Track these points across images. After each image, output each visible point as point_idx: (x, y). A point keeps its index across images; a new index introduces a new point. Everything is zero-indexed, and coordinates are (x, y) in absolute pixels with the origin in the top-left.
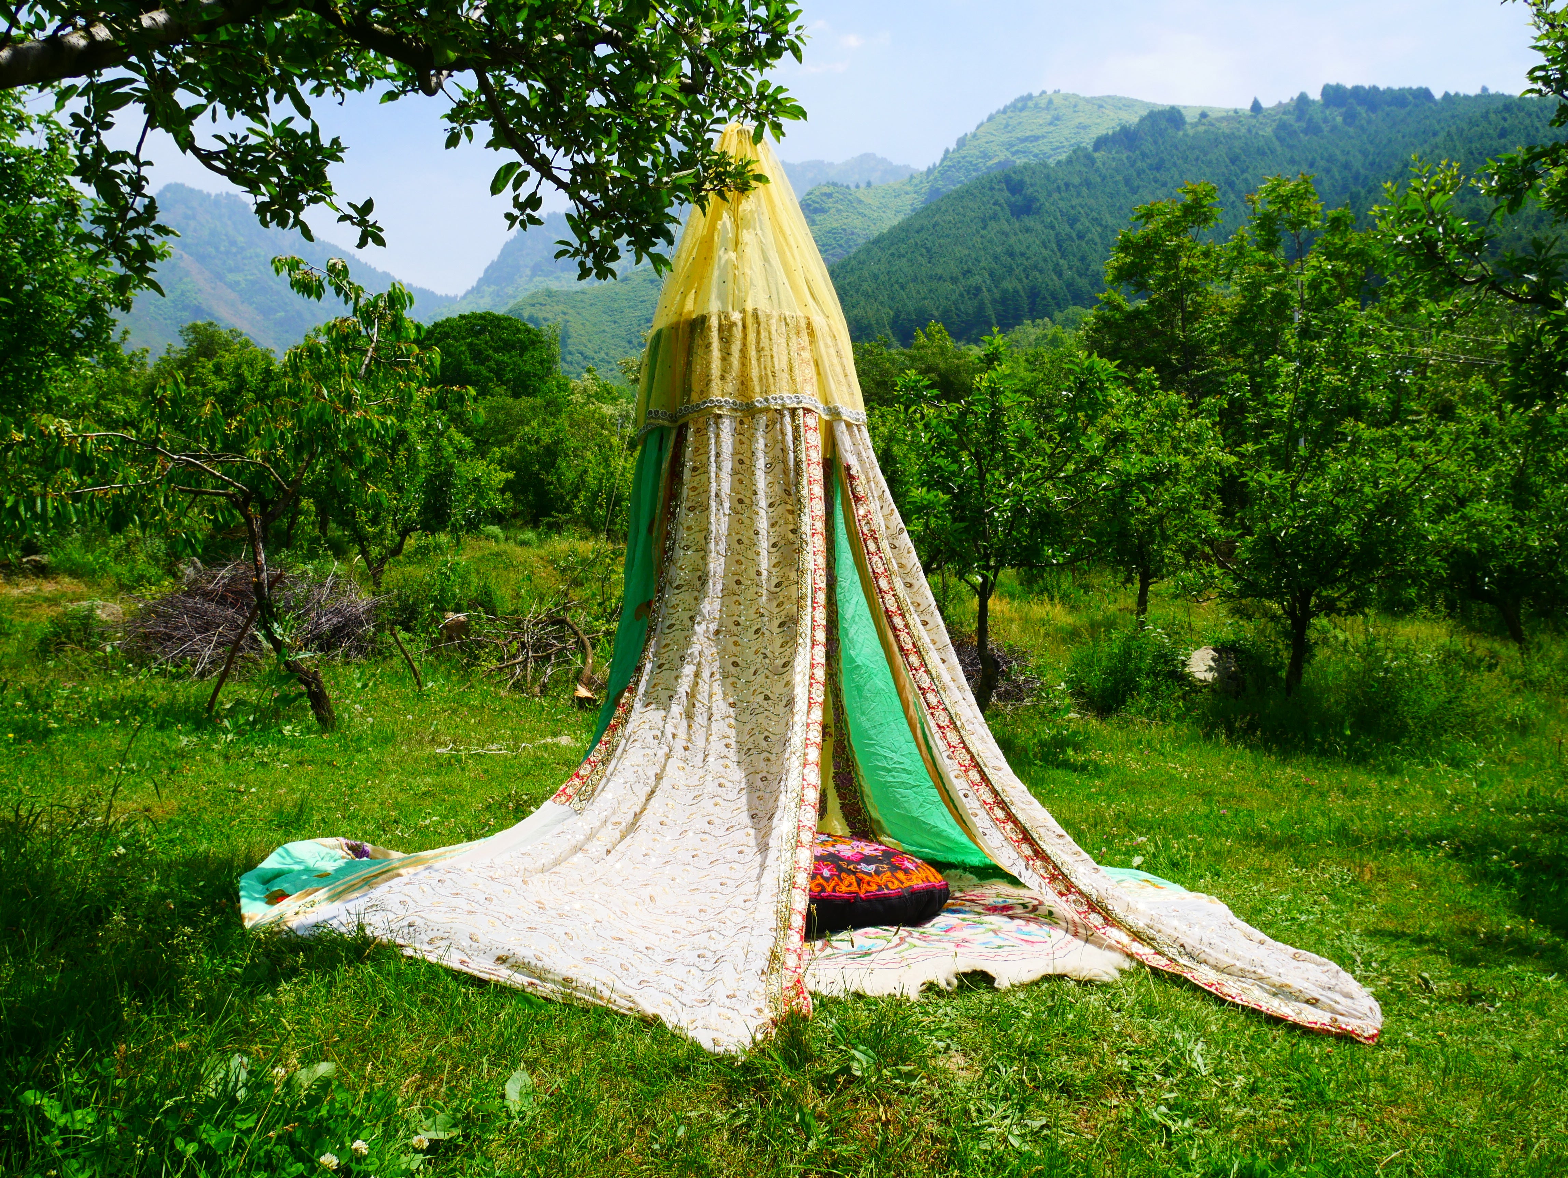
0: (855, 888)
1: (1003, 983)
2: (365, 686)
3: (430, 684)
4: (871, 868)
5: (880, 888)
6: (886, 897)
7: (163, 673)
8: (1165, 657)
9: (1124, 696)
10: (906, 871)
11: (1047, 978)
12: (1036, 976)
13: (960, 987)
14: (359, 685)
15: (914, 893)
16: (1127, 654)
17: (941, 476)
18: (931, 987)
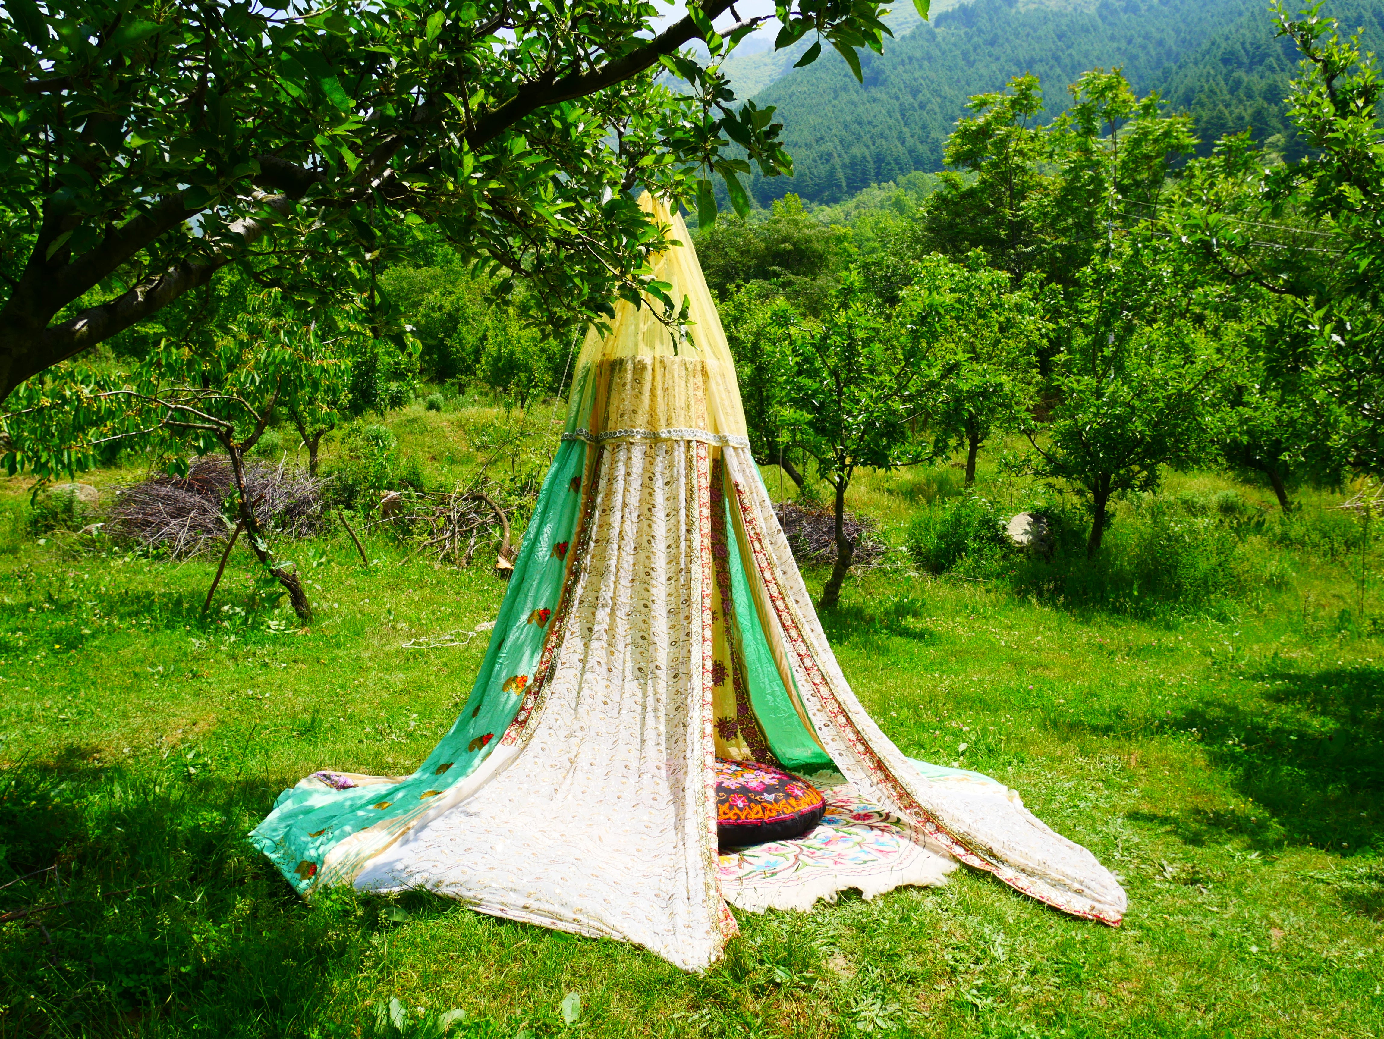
0: (761, 815)
1: (868, 896)
2: (320, 565)
3: (375, 561)
4: (771, 797)
5: (778, 813)
6: (783, 821)
7: (146, 555)
8: (988, 523)
9: (954, 556)
10: (796, 798)
11: (898, 889)
12: (892, 888)
13: (840, 898)
14: (315, 565)
15: (802, 815)
16: (957, 522)
17: (806, 394)
18: (819, 900)
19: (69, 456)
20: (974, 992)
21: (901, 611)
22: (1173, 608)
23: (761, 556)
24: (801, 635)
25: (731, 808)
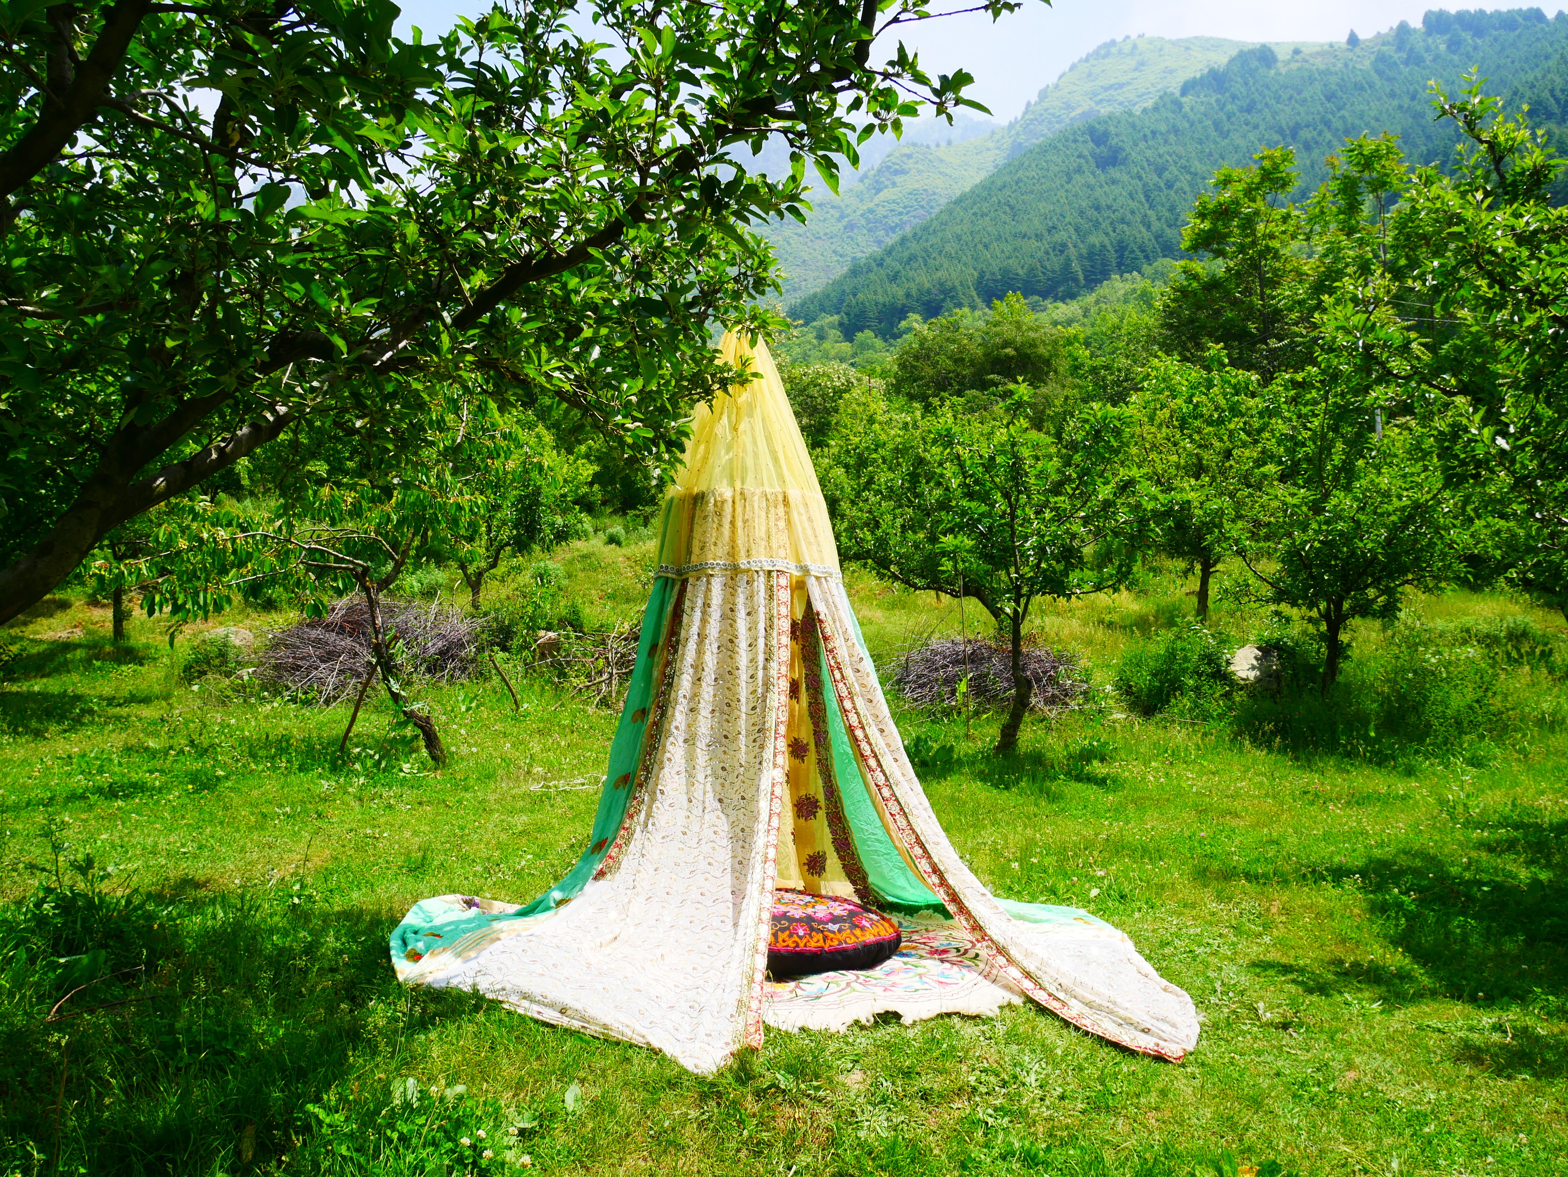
0: (821, 943)
1: (907, 1020)
2: (469, 709)
3: (526, 706)
4: (835, 927)
5: (840, 943)
6: (845, 950)
7: (294, 700)
8: (1210, 658)
9: (1168, 696)
10: (863, 928)
11: (941, 1016)
12: (933, 1014)
13: (876, 1022)
14: (463, 709)
15: (866, 946)
16: (1171, 655)
17: (971, 519)
18: (857, 1022)
19: (205, 598)
20: (990, 1111)
21: (1087, 755)
22: (1417, 752)
23: (841, 685)
24: (880, 765)
25: (790, 936)
